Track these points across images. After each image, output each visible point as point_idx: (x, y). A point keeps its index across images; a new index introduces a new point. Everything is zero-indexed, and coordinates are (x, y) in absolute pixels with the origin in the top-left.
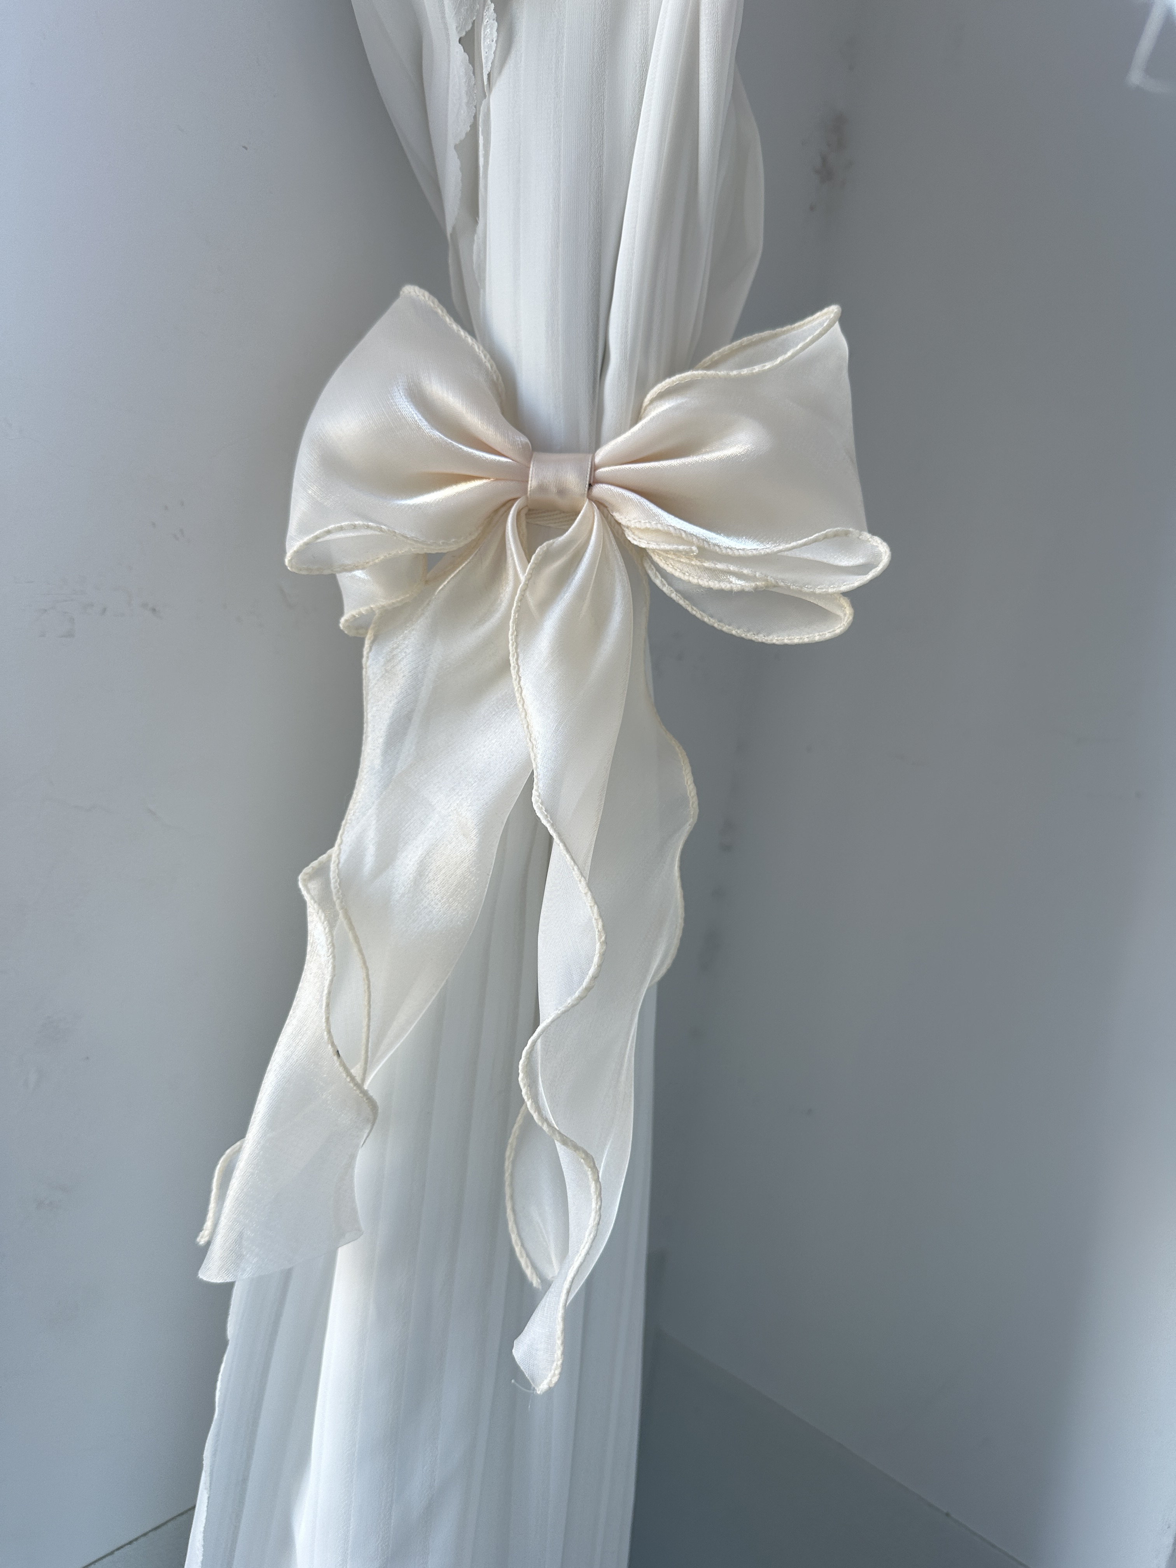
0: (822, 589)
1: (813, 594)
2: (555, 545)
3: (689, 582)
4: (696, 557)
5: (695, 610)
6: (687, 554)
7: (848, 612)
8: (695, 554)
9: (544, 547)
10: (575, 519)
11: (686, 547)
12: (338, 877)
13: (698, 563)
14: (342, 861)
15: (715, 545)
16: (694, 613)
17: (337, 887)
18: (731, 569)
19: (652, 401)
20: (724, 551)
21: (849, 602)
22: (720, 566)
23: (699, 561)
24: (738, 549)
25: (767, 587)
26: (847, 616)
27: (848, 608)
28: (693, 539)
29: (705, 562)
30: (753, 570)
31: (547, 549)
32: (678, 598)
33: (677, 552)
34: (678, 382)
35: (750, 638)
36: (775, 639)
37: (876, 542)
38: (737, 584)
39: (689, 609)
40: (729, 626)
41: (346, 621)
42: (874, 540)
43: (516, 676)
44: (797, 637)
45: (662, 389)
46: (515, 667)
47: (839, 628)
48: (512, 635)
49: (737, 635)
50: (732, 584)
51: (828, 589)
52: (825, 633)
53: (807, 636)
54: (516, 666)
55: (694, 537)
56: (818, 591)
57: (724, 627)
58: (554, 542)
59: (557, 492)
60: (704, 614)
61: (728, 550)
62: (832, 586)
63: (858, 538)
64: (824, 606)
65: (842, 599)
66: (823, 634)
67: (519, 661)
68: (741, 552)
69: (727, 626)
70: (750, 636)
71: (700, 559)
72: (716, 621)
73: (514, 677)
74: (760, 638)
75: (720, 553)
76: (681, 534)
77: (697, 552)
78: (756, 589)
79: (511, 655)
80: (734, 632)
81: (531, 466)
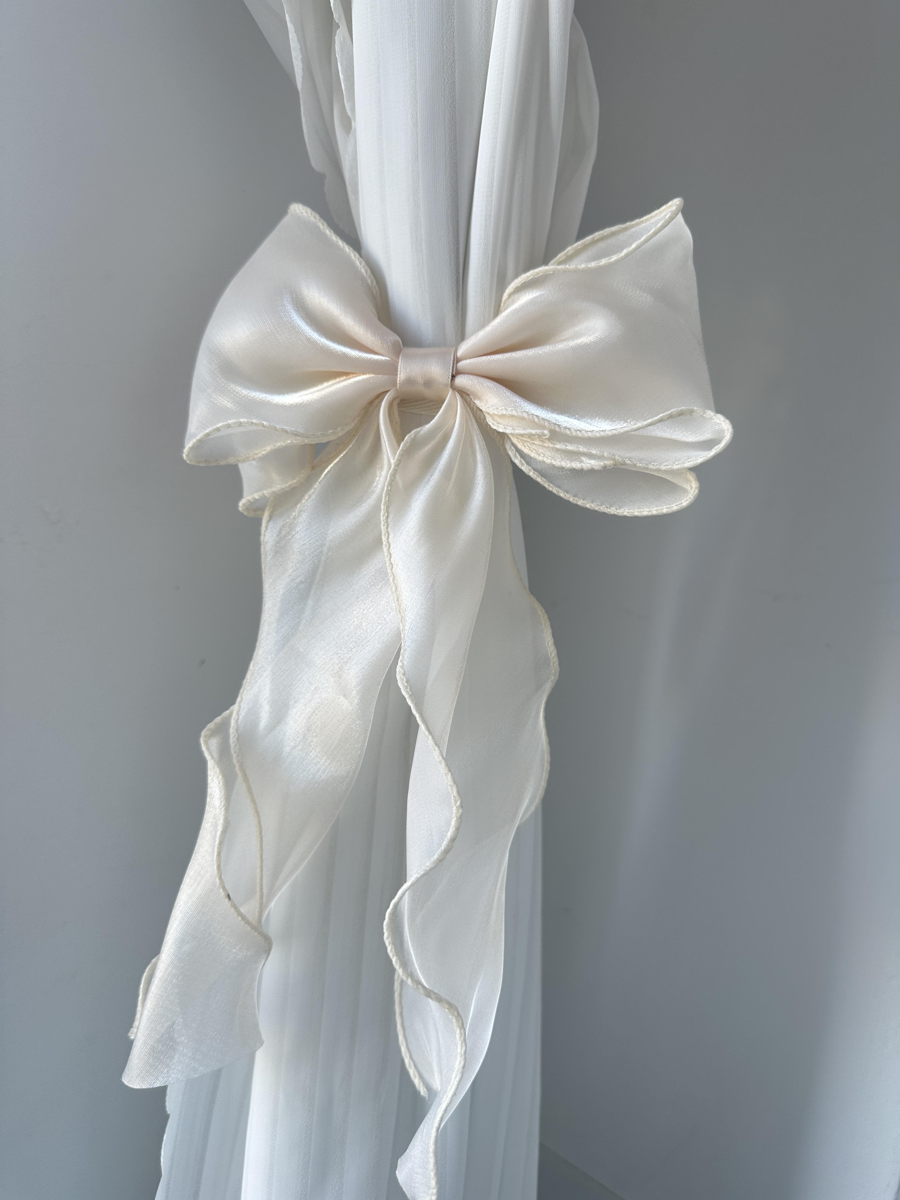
0: (668, 465)
1: (659, 470)
2: (422, 432)
3: (544, 462)
4: (549, 439)
5: (551, 487)
6: (540, 436)
7: (694, 486)
8: (547, 437)
9: (412, 434)
10: (441, 407)
11: (538, 431)
12: (237, 733)
13: (551, 445)
14: (241, 717)
15: (566, 428)
16: (551, 489)
17: (235, 742)
18: (581, 450)
19: (510, 296)
20: (574, 434)
21: (695, 476)
22: (570, 447)
23: (551, 443)
24: (588, 431)
25: (615, 465)
26: (693, 489)
27: (693, 482)
28: (545, 423)
29: (557, 444)
30: (601, 450)
31: (415, 436)
32: (535, 476)
33: (531, 436)
34: (532, 277)
35: (603, 511)
36: (626, 511)
37: (720, 419)
38: (588, 464)
39: (546, 486)
40: (583, 500)
41: (244, 505)
42: (717, 418)
43: (388, 553)
44: (647, 510)
45: (518, 284)
47: (685, 501)
48: (383, 516)
49: (591, 508)
50: (582, 464)
51: (673, 465)
52: (672, 506)
53: (656, 509)
54: (387, 544)
55: (546, 421)
56: (663, 468)
57: (579, 501)
58: (421, 430)
59: (424, 383)
60: (560, 491)
61: (578, 432)
62: (677, 463)
63: (702, 416)
64: (672, 480)
65: (688, 473)
66: (670, 507)
67: (390, 540)
68: (590, 434)
69: (582, 501)
70: (603, 509)
71: (552, 441)
72: (572, 496)
73: (386, 554)
74: (613, 511)
75: (570, 435)
76: (534, 420)
77: (549, 435)
78: (605, 467)
79: (383, 534)
80: (588, 506)
81: (400, 361)
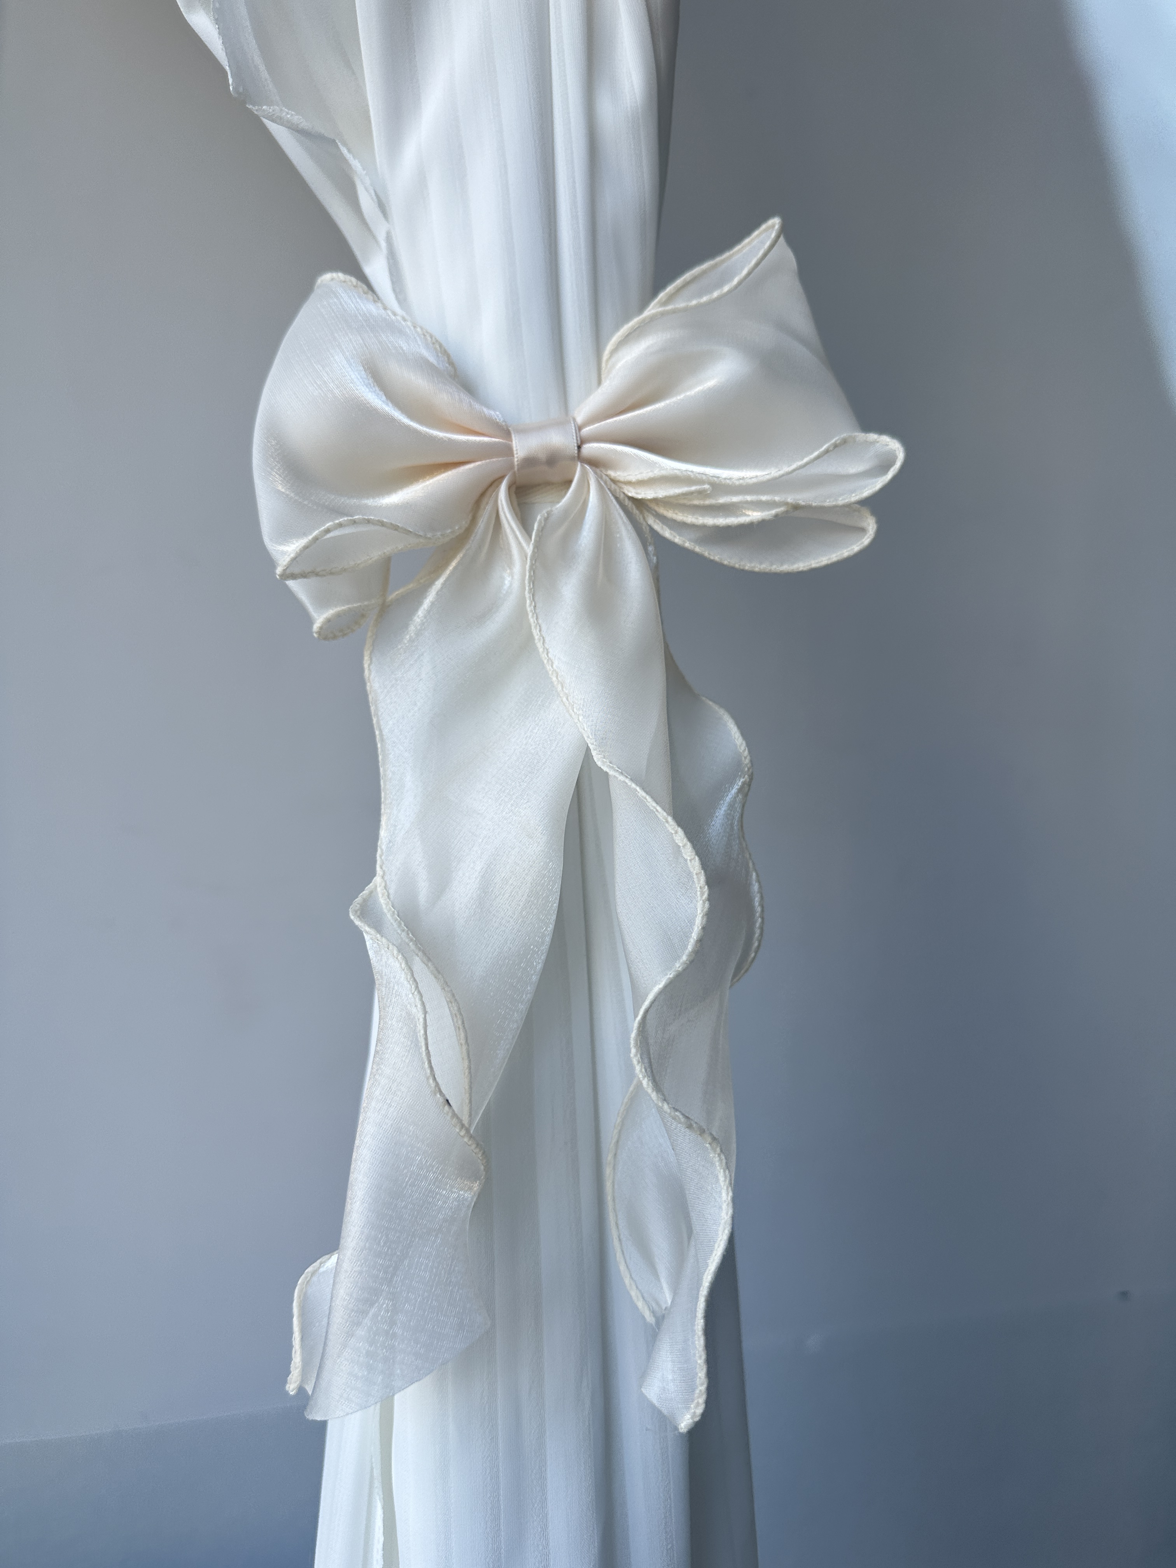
0: (833, 501)
1: (836, 508)
3: (704, 525)
4: (710, 495)
5: (712, 555)
6: (699, 494)
7: (871, 522)
9: (545, 514)
10: (571, 482)
11: (698, 488)
12: (394, 909)
13: (713, 502)
17: (397, 919)
18: (749, 499)
19: (610, 357)
20: (737, 483)
21: (870, 510)
22: (735, 499)
24: (751, 478)
25: (788, 510)
26: (871, 526)
27: (870, 517)
28: (702, 477)
29: (719, 499)
30: (771, 496)
31: (548, 515)
32: (692, 546)
34: (634, 327)
35: (774, 570)
36: (801, 566)
37: (888, 441)
39: (706, 555)
40: (751, 563)
41: (318, 628)
42: (885, 439)
43: (543, 649)
44: (826, 558)
45: (621, 336)
46: (539, 640)
47: (865, 540)
49: (759, 571)
50: (751, 517)
51: (839, 500)
52: (854, 546)
53: (837, 554)
56: (840, 503)
58: (554, 508)
59: (547, 459)
60: (722, 557)
61: (741, 481)
62: (854, 495)
63: (861, 440)
64: (843, 521)
65: (862, 508)
66: (852, 549)
67: (543, 634)
68: (755, 481)
71: (714, 497)
72: (737, 561)
73: (541, 650)
75: (733, 485)
76: (689, 476)
77: (711, 489)
78: (777, 515)
81: (514, 439)
